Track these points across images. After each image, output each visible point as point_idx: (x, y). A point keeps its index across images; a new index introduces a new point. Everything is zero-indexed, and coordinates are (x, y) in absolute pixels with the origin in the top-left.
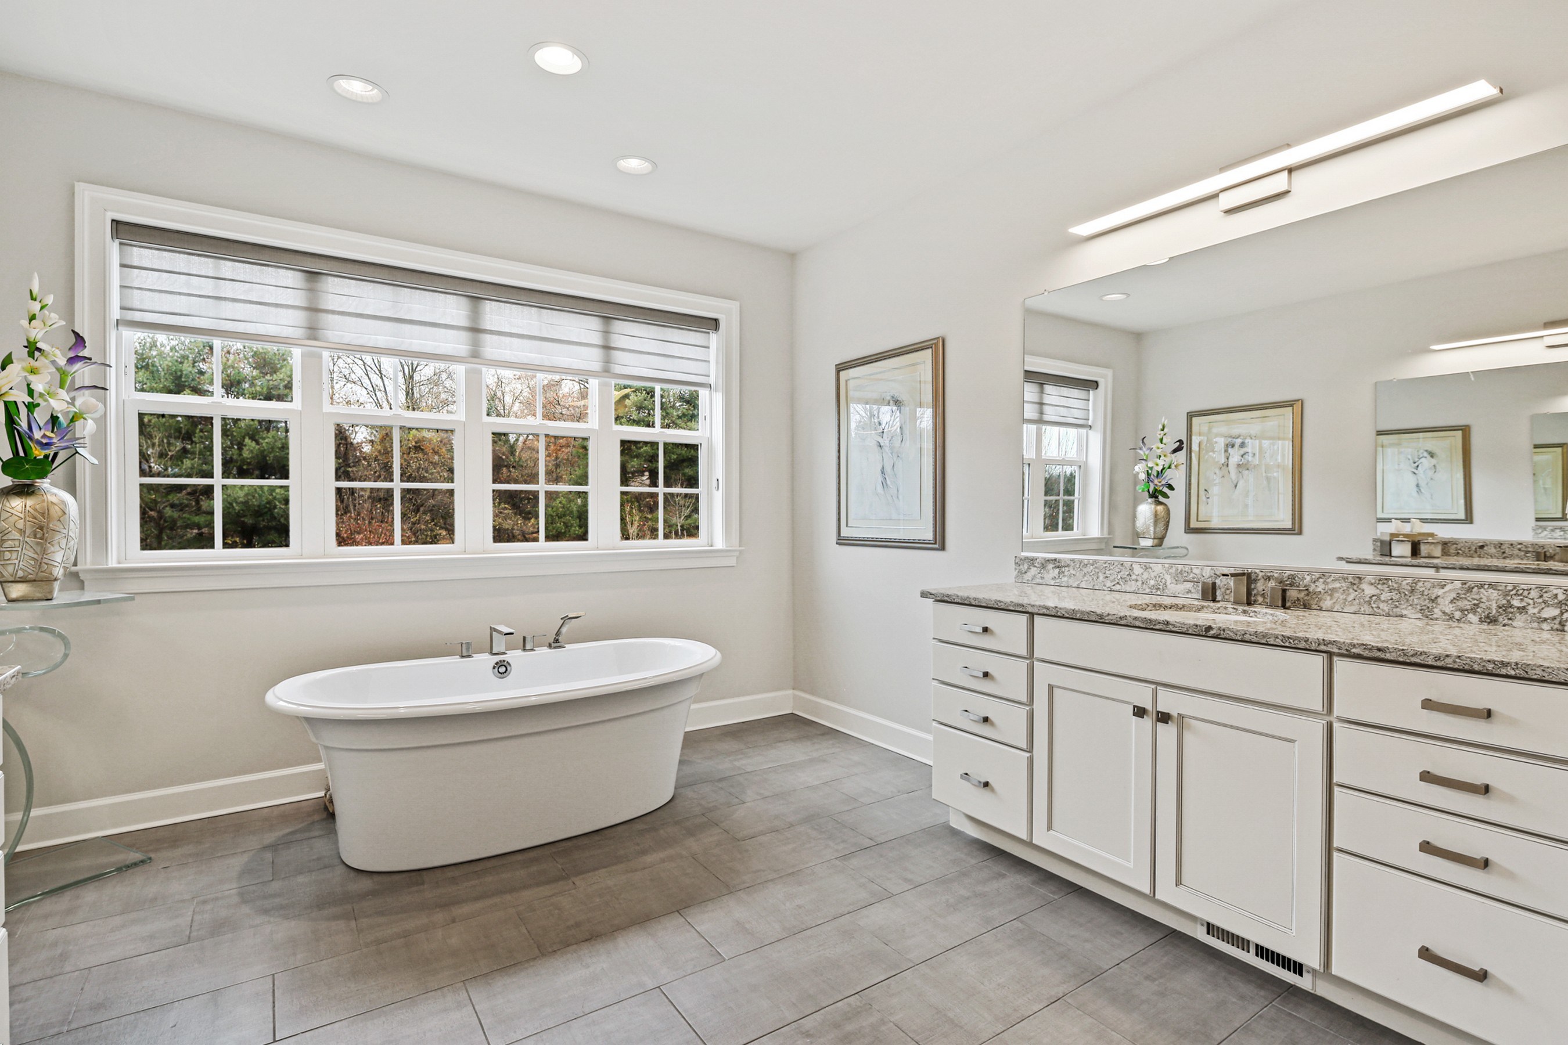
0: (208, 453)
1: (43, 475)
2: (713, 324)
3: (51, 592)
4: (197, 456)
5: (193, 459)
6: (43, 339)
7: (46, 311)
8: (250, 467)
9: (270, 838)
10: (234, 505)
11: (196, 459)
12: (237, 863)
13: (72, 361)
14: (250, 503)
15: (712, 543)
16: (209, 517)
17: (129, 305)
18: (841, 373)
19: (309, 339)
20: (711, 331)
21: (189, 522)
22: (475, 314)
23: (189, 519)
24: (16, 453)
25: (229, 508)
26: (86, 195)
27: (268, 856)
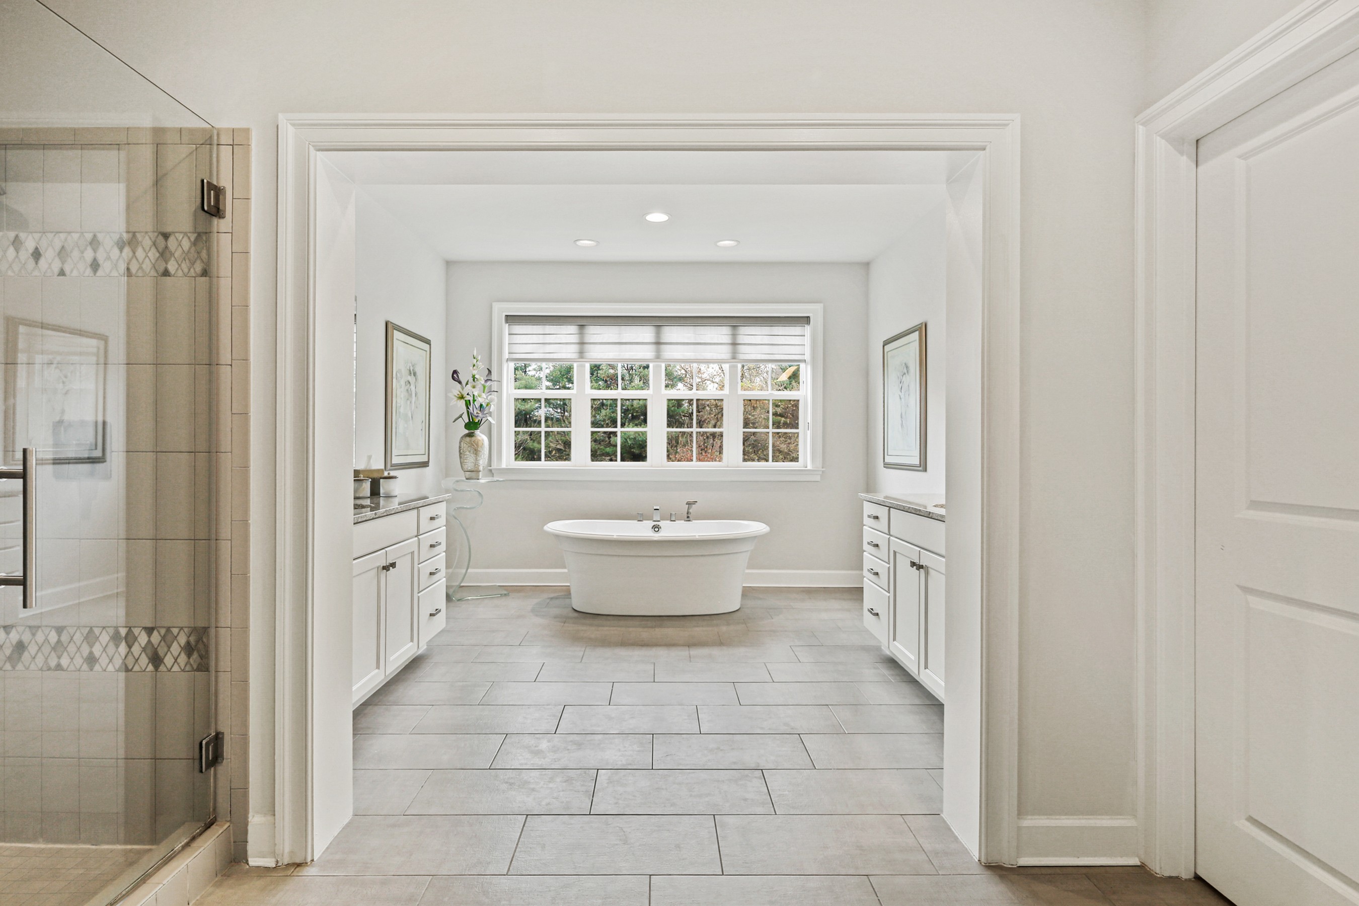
0: (615, 405)
1: (477, 429)
2: (806, 320)
3: (479, 476)
4: (609, 408)
5: (606, 410)
6: (477, 374)
7: (478, 362)
8: (638, 414)
9: (552, 595)
10: (628, 440)
11: (608, 410)
12: (535, 601)
13: (486, 381)
14: (637, 439)
15: (807, 465)
16: (615, 448)
17: (512, 352)
18: (885, 347)
19: (579, 358)
20: (806, 325)
21: (604, 452)
22: (658, 334)
23: (604, 450)
24: (469, 420)
25: (625, 442)
26: (496, 306)
27: (548, 601)
